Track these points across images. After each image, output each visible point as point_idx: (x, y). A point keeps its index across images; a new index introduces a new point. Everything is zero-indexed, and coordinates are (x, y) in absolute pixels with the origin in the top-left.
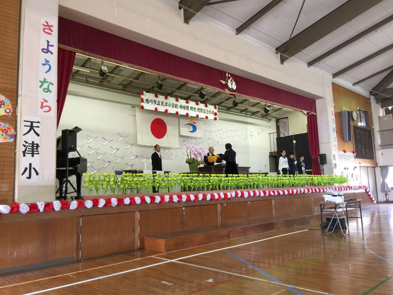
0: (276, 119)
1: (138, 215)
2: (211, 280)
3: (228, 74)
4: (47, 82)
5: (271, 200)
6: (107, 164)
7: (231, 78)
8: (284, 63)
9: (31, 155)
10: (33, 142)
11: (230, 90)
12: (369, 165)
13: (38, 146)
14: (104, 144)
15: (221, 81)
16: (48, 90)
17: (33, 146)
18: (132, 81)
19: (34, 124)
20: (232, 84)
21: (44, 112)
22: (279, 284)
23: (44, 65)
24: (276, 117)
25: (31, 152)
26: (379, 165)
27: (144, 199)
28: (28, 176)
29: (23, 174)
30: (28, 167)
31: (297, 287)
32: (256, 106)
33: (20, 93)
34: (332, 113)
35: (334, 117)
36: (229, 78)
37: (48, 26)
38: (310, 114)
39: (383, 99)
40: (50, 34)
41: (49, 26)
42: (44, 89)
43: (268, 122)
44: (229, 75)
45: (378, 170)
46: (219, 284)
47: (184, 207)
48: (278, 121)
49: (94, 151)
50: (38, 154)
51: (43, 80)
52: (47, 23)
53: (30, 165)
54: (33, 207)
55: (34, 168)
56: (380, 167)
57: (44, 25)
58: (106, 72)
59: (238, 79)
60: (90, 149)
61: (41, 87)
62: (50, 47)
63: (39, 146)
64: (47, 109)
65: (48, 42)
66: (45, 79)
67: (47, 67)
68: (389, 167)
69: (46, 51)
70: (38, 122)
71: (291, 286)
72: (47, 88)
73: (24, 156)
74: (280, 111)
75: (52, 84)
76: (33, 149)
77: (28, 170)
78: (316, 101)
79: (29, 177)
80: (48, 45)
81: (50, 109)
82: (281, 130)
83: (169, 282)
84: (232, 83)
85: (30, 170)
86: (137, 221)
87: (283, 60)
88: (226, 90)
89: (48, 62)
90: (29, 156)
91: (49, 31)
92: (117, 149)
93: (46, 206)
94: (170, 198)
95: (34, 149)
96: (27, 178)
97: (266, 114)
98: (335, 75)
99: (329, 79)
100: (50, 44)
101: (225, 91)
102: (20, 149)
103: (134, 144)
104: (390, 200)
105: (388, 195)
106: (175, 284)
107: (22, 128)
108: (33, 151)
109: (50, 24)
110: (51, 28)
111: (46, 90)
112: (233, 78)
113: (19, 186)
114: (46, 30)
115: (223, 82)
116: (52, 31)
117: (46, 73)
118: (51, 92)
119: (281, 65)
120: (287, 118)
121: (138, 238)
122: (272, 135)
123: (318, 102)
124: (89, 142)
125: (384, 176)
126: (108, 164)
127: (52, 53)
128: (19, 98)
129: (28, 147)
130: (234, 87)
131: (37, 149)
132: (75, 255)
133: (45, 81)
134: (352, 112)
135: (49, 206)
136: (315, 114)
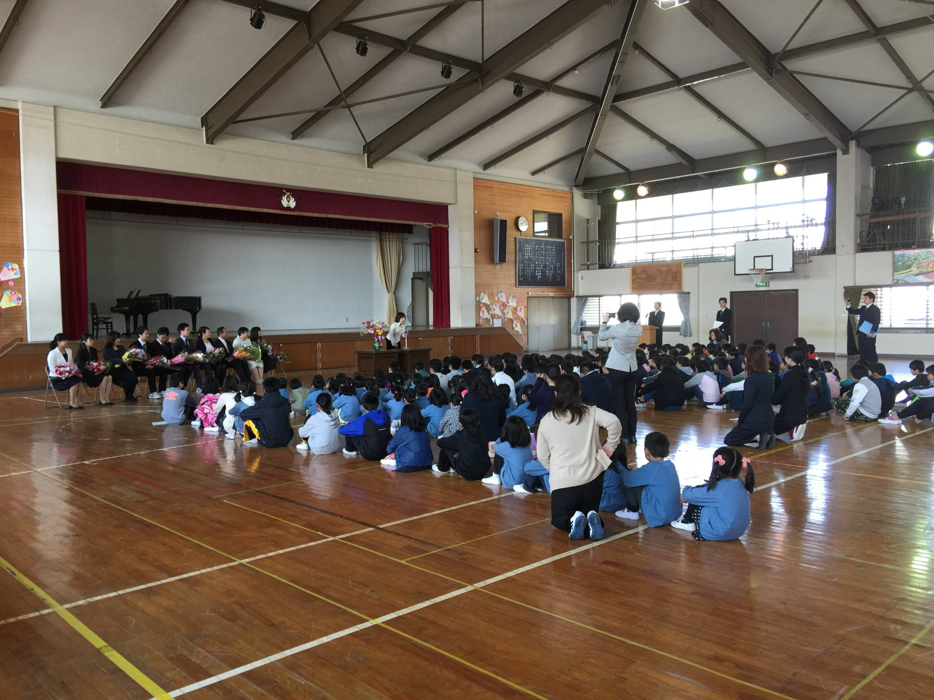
5: (316, 342)
7: (288, 193)
8: (376, 166)
20: (288, 201)
26: (575, 295)
36: (283, 194)
38: (433, 227)
44: (285, 191)
56: (577, 297)
59: (298, 193)
78: (449, 206)
84: (288, 199)
98: (487, 166)
112: (291, 193)
119: (370, 170)
123: (450, 209)
125: (582, 309)
130: (293, 204)
134: (517, 219)
136: (445, 226)
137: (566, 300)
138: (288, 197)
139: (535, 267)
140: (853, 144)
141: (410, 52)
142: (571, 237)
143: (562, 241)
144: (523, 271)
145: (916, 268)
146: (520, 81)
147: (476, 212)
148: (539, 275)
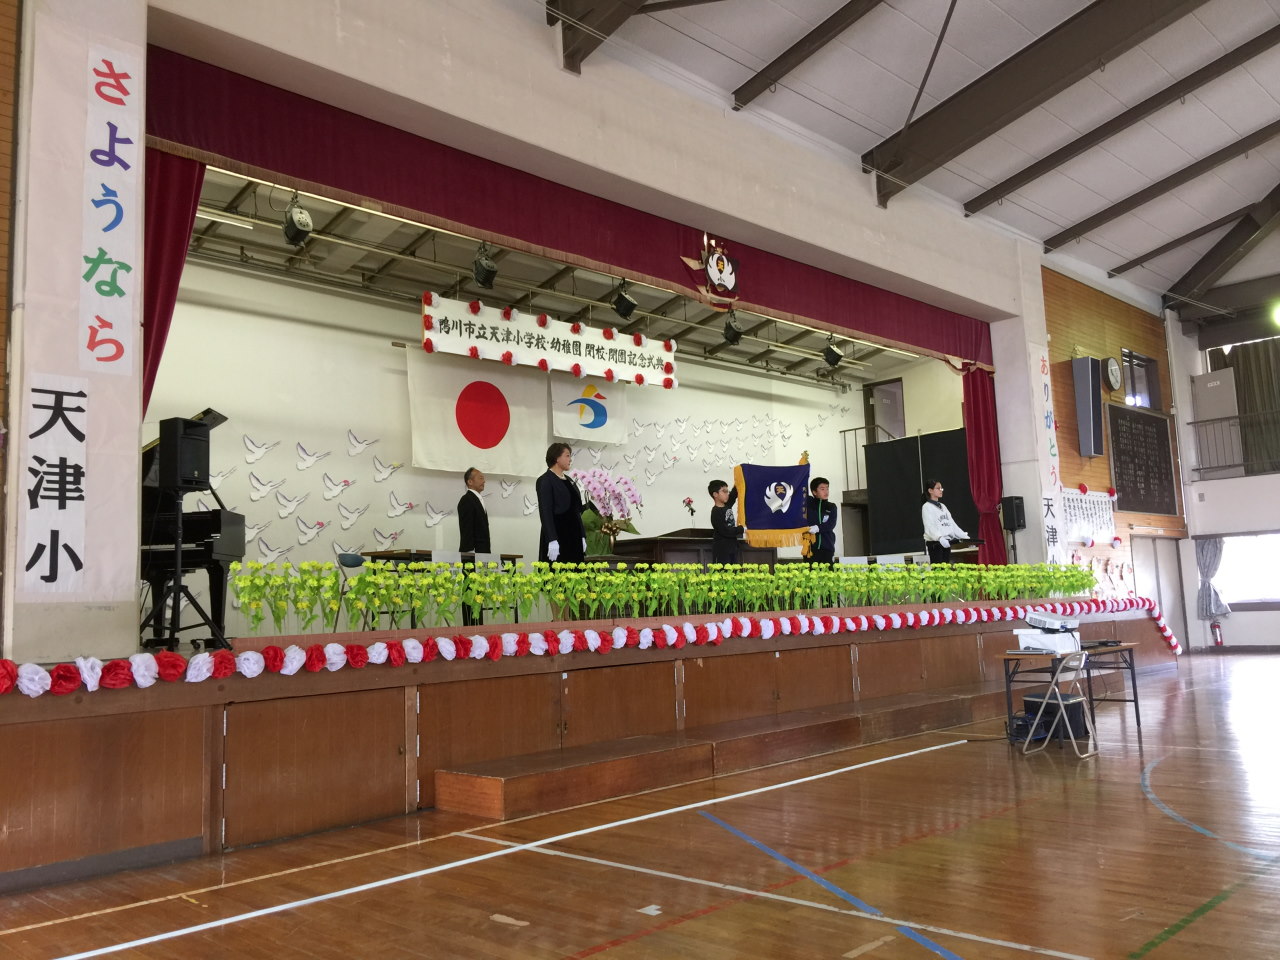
0: (864, 386)
1: (413, 699)
2: (652, 910)
3: (710, 238)
4: (110, 261)
5: (849, 645)
6: (312, 533)
7: (719, 250)
8: (890, 204)
9: (57, 502)
10: (63, 460)
11: (714, 289)
12: (1161, 532)
13: (78, 472)
14: (301, 465)
15: (685, 259)
16: (112, 289)
17: (63, 474)
18: (393, 260)
19: (68, 402)
20: (721, 272)
21: (99, 359)
22: (874, 917)
23: (98, 204)
24: (863, 379)
25: (56, 494)
26: (1192, 532)
27: (435, 645)
28: (47, 573)
29: (29, 566)
30: (47, 543)
31: (931, 929)
32: (798, 343)
33: (17, 297)
34: (1044, 366)
35: (1047, 379)
36: (711, 251)
37: (112, 77)
38: (973, 369)
39: (1205, 319)
40: (120, 102)
41: (118, 77)
42: (98, 286)
43: (837, 396)
44: (713, 242)
45: (1188, 548)
46: (680, 921)
47: (565, 671)
48: (869, 390)
49: (268, 488)
50: (81, 498)
51: (94, 254)
52: (109, 64)
53: (55, 535)
54: (65, 676)
55: (66, 547)
56: (1194, 537)
57: (98, 73)
58: (306, 229)
59: (738, 253)
60: (254, 482)
61: (88, 277)
62: (118, 146)
63: (83, 474)
64: (111, 350)
65: (113, 129)
66: (102, 252)
67: (110, 211)
68: (1225, 539)
69: (107, 158)
70: (81, 394)
71: (912, 925)
72: (108, 279)
73: (34, 505)
74: (877, 358)
75: (128, 268)
76: (62, 482)
77: (47, 554)
78: (994, 327)
79: (52, 577)
80: (113, 139)
81: (120, 351)
82: (879, 420)
83: (518, 917)
84: (721, 267)
85: (53, 552)
86: (411, 719)
87: (885, 195)
88: (703, 290)
89: (114, 194)
90: (48, 506)
91: (116, 94)
92: (345, 481)
93: (106, 671)
94: (519, 643)
95: (65, 482)
96: (43, 578)
97: (831, 370)
98: (1053, 243)
99: (1033, 255)
100: (120, 135)
101: (698, 294)
102: (19, 482)
103: (402, 466)
104: (1226, 643)
105: (1219, 627)
106: (534, 924)
107: (25, 415)
108: (62, 490)
109: (118, 70)
110: (124, 82)
111: (106, 288)
112: (726, 252)
113: (16, 607)
114: (105, 90)
115: (694, 264)
116: (125, 92)
117: (106, 229)
118: (121, 293)
119: (881, 211)
120: (899, 380)
121: (414, 774)
122: (850, 436)
123: (997, 331)
124: (250, 458)
125: (1208, 567)
126: (315, 530)
127: (126, 166)
128: (17, 315)
129: (47, 477)
130: (729, 280)
131: (77, 481)
132: (204, 831)
133: (102, 258)
134: (1105, 362)
135: (116, 672)
136: (988, 367)
137: (1174, 542)
138: (720, 259)
142: (1173, 411)
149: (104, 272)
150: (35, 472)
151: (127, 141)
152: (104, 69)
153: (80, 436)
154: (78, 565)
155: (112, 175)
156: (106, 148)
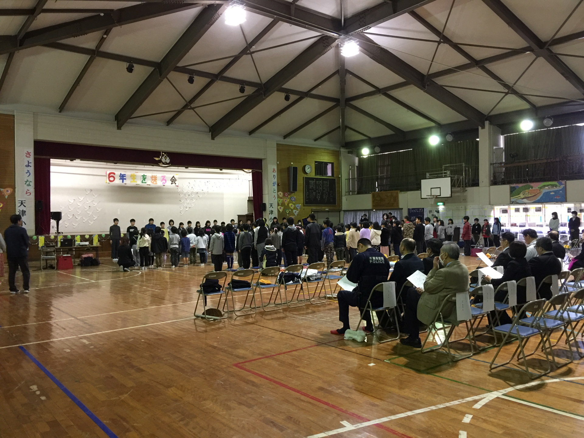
4: (29, 181)
7: (165, 155)
8: (216, 138)
10: (23, 210)
11: (163, 163)
12: (327, 210)
13: (25, 212)
15: (155, 158)
16: (29, 185)
17: (23, 212)
19: (23, 202)
20: (166, 159)
21: (27, 195)
23: (27, 173)
26: (343, 209)
33: (16, 187)
34: (275, 170)
35: (276, 174)
36: (163, 155)
38: (254, 172)
40: (29, 157)
41: (29, 153)
42: (27, 185)
44: (163, 154)
50: (26, 215)
51: (26, 180)
52: (28, 152)
55: (24, 222)
56: (343, 211)
57: (26, 153)
59: (171, 155)
61: (25, 184)
64: (29, 194)
65: (28, 161)
66: (27, 180)
67: (28, 174)
69: (28, 166)
70: (25, 201)
75: (31, 182)
76: (23, 213)
80: (29, 163)
84: (166, 158)
87: (213, 138)
88: (160, 164)
89: (29, 171)
91: (29, 156)
98: (285, 137)
99: (274, 142)
100: (30, 162)
107: (18, 204)
108: (23, 214)
109: (29, 152)
112: (167, 155)
114: (27, 156)
115: (157, 159)
116: (30, 155)
117: (28, 177)
118: (30, 185)
119: (213, 141)
123: (264, 162)
127: (31, 166)
128: (16, 189)
130: (168, 161)
131: (25, 213)
133: (27, 181)
134: (304, 166)
136: (260, 171)
137: (338, 212)
139: (316, 194)
140: (487, 123)
141: (220, 80)
142: (340, 176)
143: (334, 178)
144: (308, 196)
145: (522, 195)
146: (288, 93)
147: (278, 163)
148: (319, 198)
149: (28, 183)
150: (19, 212)
151: (31, 163)
152: (27, 152)
153: (25, 206)
154: (25, 224)
155: (29, 168)
156: (27, 164)
